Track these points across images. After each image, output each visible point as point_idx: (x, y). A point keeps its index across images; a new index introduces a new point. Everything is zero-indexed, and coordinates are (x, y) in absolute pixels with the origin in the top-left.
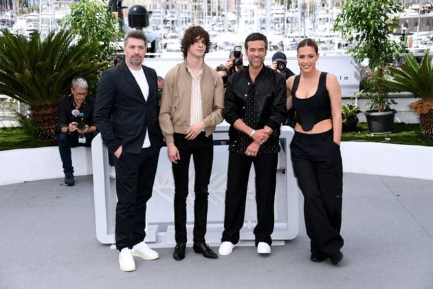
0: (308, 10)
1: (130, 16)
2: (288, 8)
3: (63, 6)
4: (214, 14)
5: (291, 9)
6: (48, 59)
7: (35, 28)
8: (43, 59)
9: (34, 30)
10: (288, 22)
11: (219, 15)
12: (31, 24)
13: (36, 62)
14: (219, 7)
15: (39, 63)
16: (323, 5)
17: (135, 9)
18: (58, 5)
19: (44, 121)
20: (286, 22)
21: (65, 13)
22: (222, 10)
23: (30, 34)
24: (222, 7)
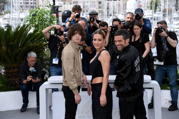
0: (167, 13)
1: (63, 16)
2: (155, 12)
3: (24, 11)
4: (111, 15)
5: (156, 12)
6: (16, 41)
7: (8, 23)
8: (13, 41)
9: (7, 24)
10: (154, 20)
11: (113, 16)
12: (5, 20)
13: (9, 42)
14: (114, 11)
15: (11, 43)
16: (177, 10)
17: (66, 12)
18: (21, 10)
19: (12, 76)
20: (153, 19)
21: (25, 14)
22: (116, 13)
23: (5, 26)
24: (115, 11)
